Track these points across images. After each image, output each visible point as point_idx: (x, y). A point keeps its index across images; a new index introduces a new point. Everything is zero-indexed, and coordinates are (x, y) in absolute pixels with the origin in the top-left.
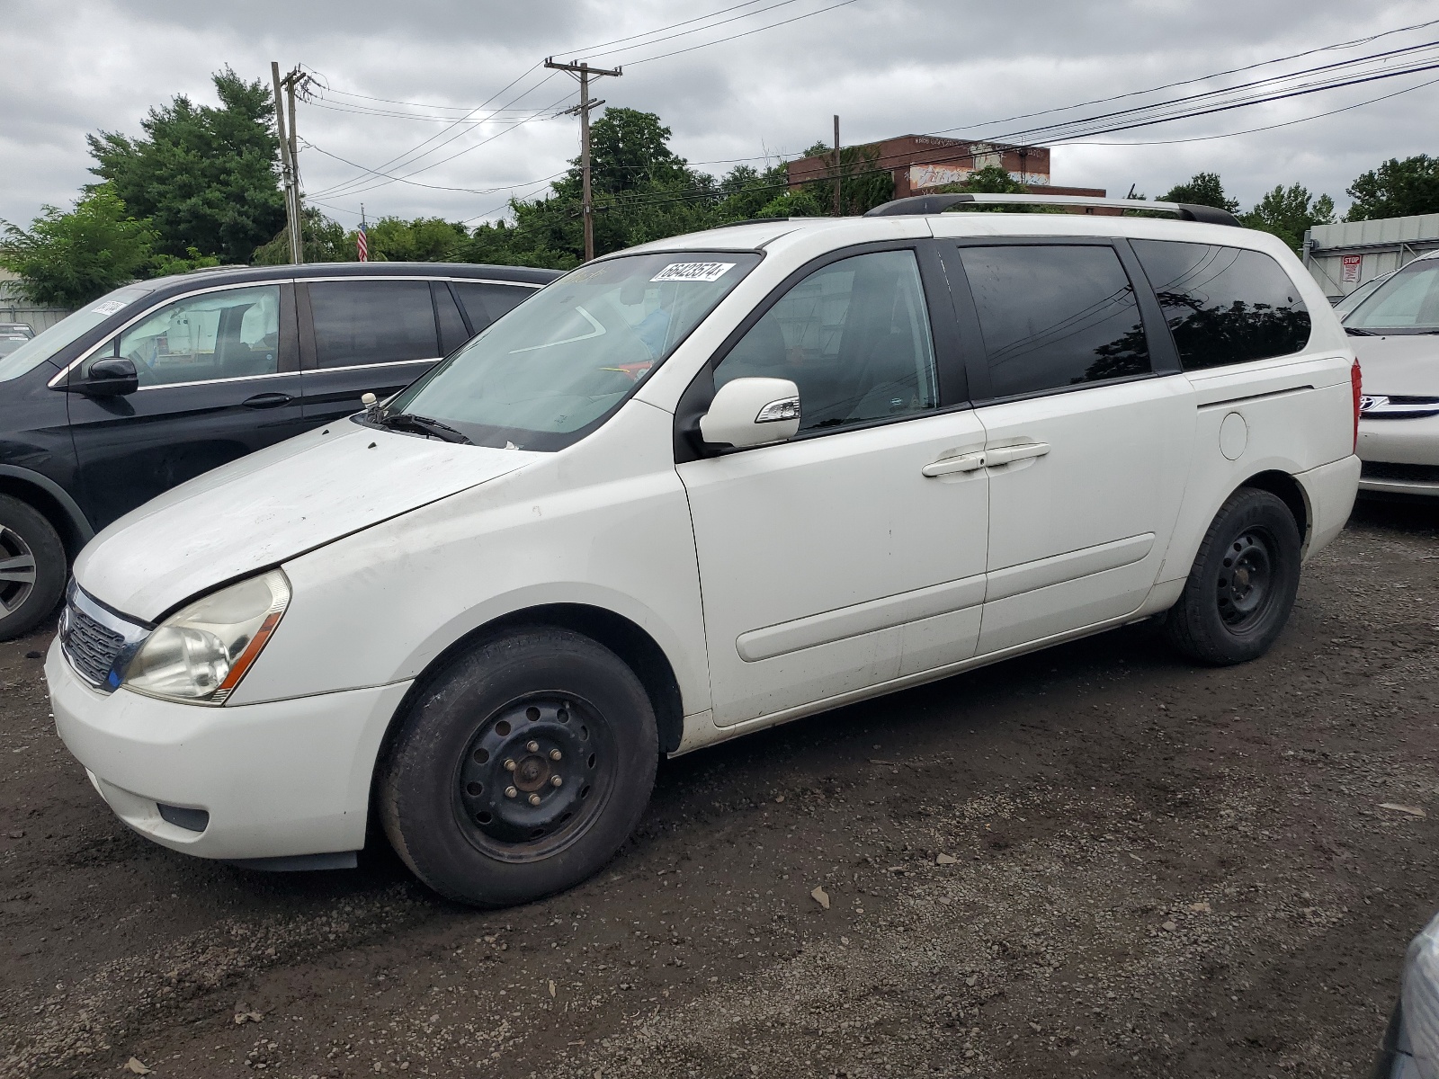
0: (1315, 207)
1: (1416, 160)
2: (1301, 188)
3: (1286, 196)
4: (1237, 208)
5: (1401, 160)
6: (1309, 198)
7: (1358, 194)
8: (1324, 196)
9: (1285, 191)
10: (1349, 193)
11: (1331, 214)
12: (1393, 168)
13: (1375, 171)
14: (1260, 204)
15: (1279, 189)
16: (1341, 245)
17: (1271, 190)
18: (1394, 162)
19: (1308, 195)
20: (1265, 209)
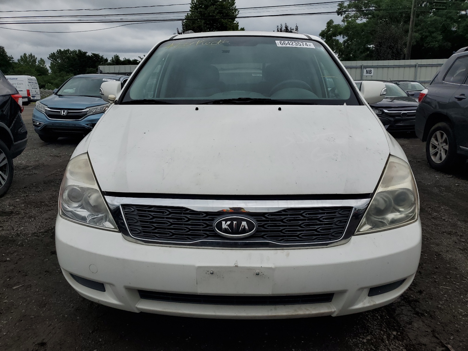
0: (39, 62)
1: (66, 51)
2: (33, 55)
3: (28, 57)
4: (13, 59)
5: (62, 50)
6: (36, 59)
7: (51, 59)
8: (41, 59)
9: (27, 55)
10: (49, 58)
11: (45, 65)
12: (60, 52)
13: (55, 52)
14: (20, 59)
15: (25, 54)
16: (109, 72)
17: (22, 54)
18: (60, 50)
19: (35, 58)
20: (21, 61)
